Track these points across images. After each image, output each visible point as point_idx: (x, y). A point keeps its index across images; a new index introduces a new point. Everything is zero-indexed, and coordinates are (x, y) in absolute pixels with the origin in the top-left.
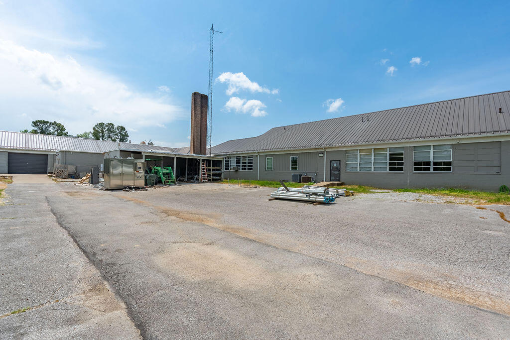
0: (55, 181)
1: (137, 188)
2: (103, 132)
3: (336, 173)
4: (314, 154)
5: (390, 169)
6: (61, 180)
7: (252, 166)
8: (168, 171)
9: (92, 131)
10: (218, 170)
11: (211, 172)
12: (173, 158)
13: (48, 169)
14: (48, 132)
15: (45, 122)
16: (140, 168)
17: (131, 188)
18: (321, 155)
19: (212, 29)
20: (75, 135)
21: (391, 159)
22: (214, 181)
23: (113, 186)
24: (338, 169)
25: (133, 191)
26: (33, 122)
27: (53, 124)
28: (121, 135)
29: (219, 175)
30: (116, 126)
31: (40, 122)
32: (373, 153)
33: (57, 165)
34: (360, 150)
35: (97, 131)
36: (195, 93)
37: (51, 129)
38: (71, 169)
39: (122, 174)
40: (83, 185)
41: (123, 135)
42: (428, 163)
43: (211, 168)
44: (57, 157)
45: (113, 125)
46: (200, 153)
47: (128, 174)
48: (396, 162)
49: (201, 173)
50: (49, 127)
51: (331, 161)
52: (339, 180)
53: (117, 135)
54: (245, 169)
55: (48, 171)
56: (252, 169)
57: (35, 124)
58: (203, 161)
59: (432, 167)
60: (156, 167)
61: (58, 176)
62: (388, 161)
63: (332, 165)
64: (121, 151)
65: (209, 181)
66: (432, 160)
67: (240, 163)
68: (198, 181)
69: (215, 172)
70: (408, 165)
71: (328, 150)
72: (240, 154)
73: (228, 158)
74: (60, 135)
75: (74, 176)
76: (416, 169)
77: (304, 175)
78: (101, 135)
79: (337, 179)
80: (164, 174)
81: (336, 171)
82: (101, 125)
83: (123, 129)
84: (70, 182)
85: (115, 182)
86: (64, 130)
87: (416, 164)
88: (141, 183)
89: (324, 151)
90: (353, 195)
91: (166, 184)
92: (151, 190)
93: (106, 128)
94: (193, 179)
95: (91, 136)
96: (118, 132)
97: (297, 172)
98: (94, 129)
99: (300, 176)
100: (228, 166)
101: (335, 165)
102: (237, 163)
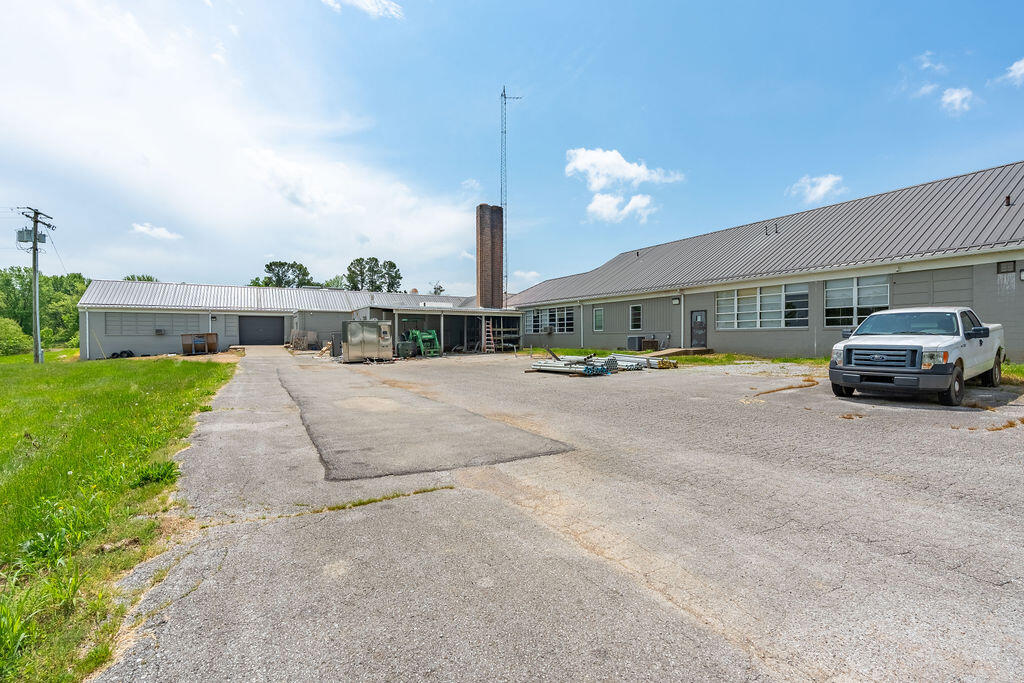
0: (292, 353)
1: (380, 361)
2: (362, 274)
3: (701, 332)
4: (665, 300)
5: (787, 324)
6: (299, 352)
7: (572, 324)
8: (430, 337)
9: (347, 273)
10: (515, 333)
11: (502, 337)
12: (439, 316)
13: (285, 337)
14: (286, 279)
15: (282, 265)
16: (385, 333)
17: (372, 361)
18: (676, 302)
19: (504, 95)
20: (322, 282)
21: (788, 306)
22: (508, 350)
23: (352, 358)
24: (703, 326)
25: (375, 364)
26: (267, 265)
27: (293, 266)
28: (391, 276)
29: (515, 341)
30: (381, 263)
31: (274, 264)
32: (758, 296)
33: (295, 331)
34: (738, 291)
35: (354, 272)
36: (481, 206)
37: (290, 275)
38: (311, 337)
39: (363, 342)
40: (323, 359)
41: (392, 277)
42: (849, 311)
43: (502, 329)
44: (296, 320)
45: (376, 260)
46: (493, 306)
47: (371, 343)
48: (796, 310)
49: (484, 338)
50: (288, 270)
51: (692, 312)
52: (705, 345)
53: (383, 276)
54: (563, 330)
55: (285, 341)
56: (572, 330)
57: (270, 267)
58: (487, 318)
59: (855, 318)
60: (414, 331)
61: (296, 348)
62: (783, 309)
63: (694, 320)
64: (371, 308)
65: (498, 350)
66: (855, 305)
67: (554, 320)
68: (479, 350)
69: (508, 336)
70: (816, 315)
71: (687, 293)
72: (554, 304)
73: (537, 311)
74: (301, 284)
75: (315, 346)
76: (829, 323)
77: (648, 337)
78: (359, 278)
79: (703, 343)
80: (424, 341)
81: (700, 329)
82: (359, 261)
83: (392, 265)
84: (308, 355)
85: (355, 353)
86: (307, 274)
87: (829, 312)
88: (389, 354)
89: (681, 294)
90: (676, 367)
91: (426, 355)
92: (401, 363)
93: (367, 266)
94: (472, 348)
95: (345, 281)
96: (385, 271)
97: (636, 334)
98: (349, 269)
99: (640, 339)
100: (538, 326)
101: (699, 320)
102: (551, 320)
